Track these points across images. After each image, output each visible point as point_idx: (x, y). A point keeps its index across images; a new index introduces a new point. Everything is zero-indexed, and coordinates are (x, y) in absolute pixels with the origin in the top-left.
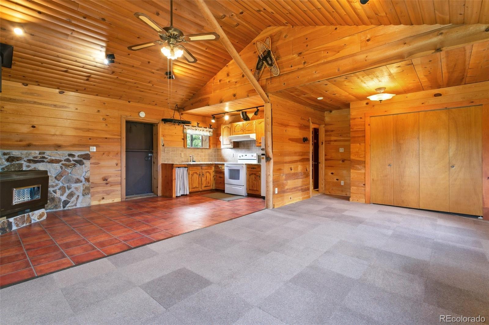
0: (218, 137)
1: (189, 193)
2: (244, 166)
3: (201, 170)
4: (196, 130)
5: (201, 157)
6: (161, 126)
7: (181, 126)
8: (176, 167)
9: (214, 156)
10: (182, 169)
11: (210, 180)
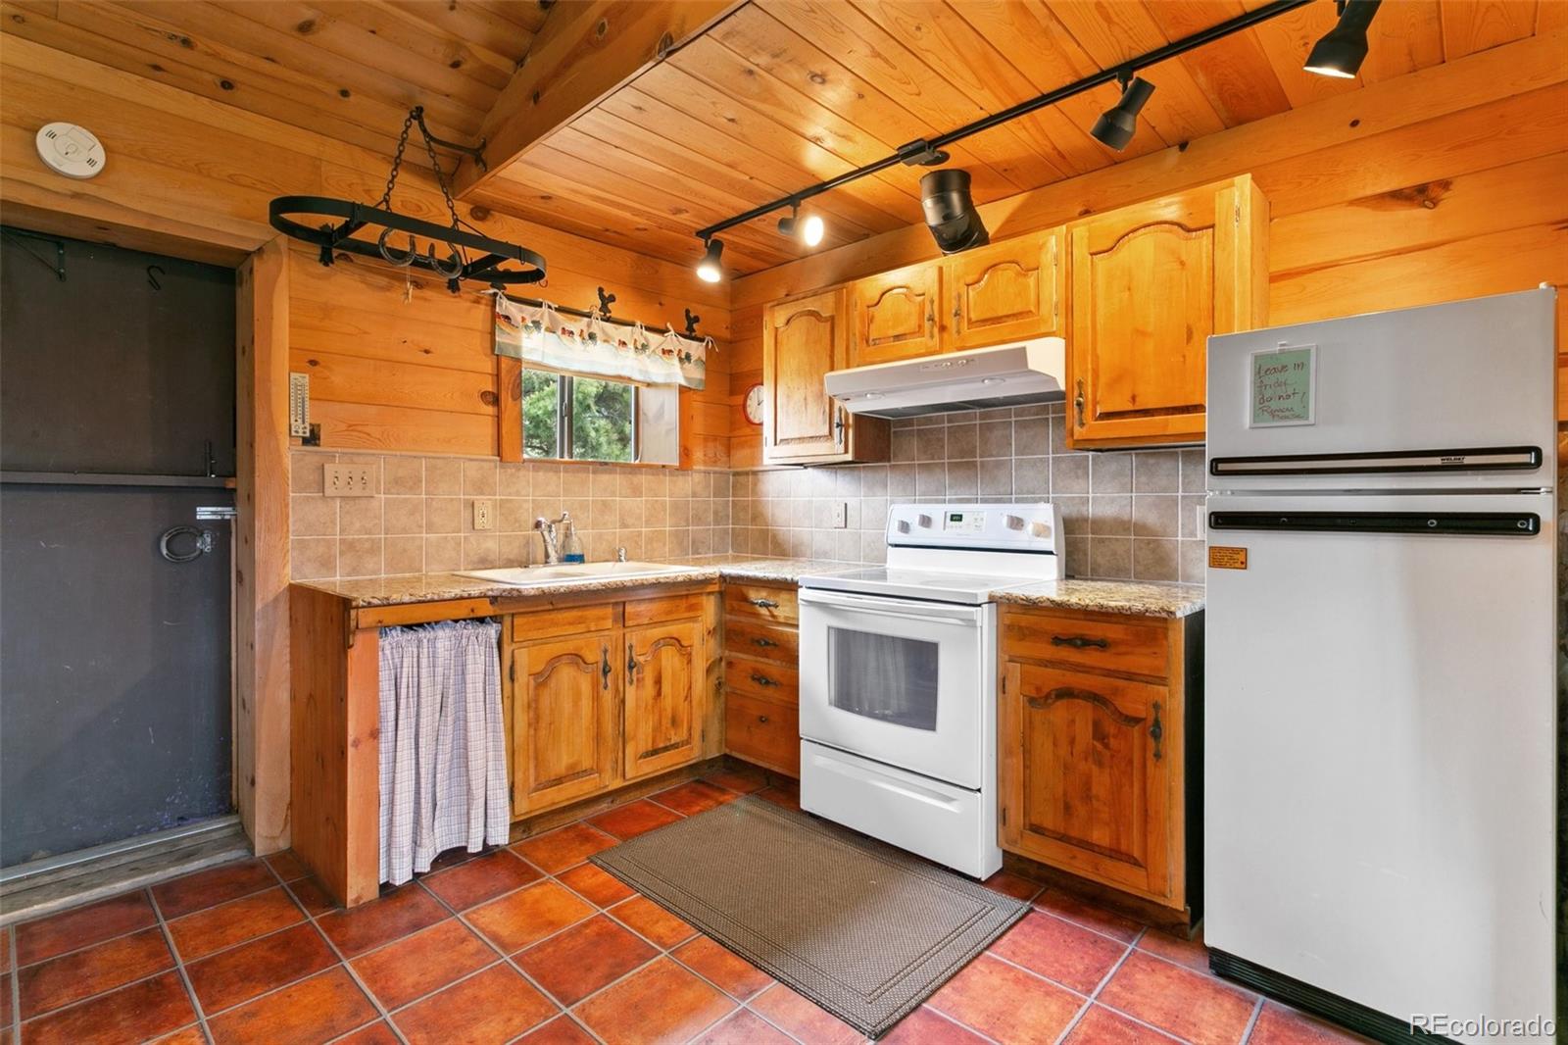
0: (739, 399)
1: (514, 826)
2: (985, 617)
3: (617, 633)
4: (592, 336)
5: (624, 525)
6: (283, 280)
7: (477, 301)
8: (384, 629)
9: (711, 518)
10: (443, 639)
11: (688, 697)
